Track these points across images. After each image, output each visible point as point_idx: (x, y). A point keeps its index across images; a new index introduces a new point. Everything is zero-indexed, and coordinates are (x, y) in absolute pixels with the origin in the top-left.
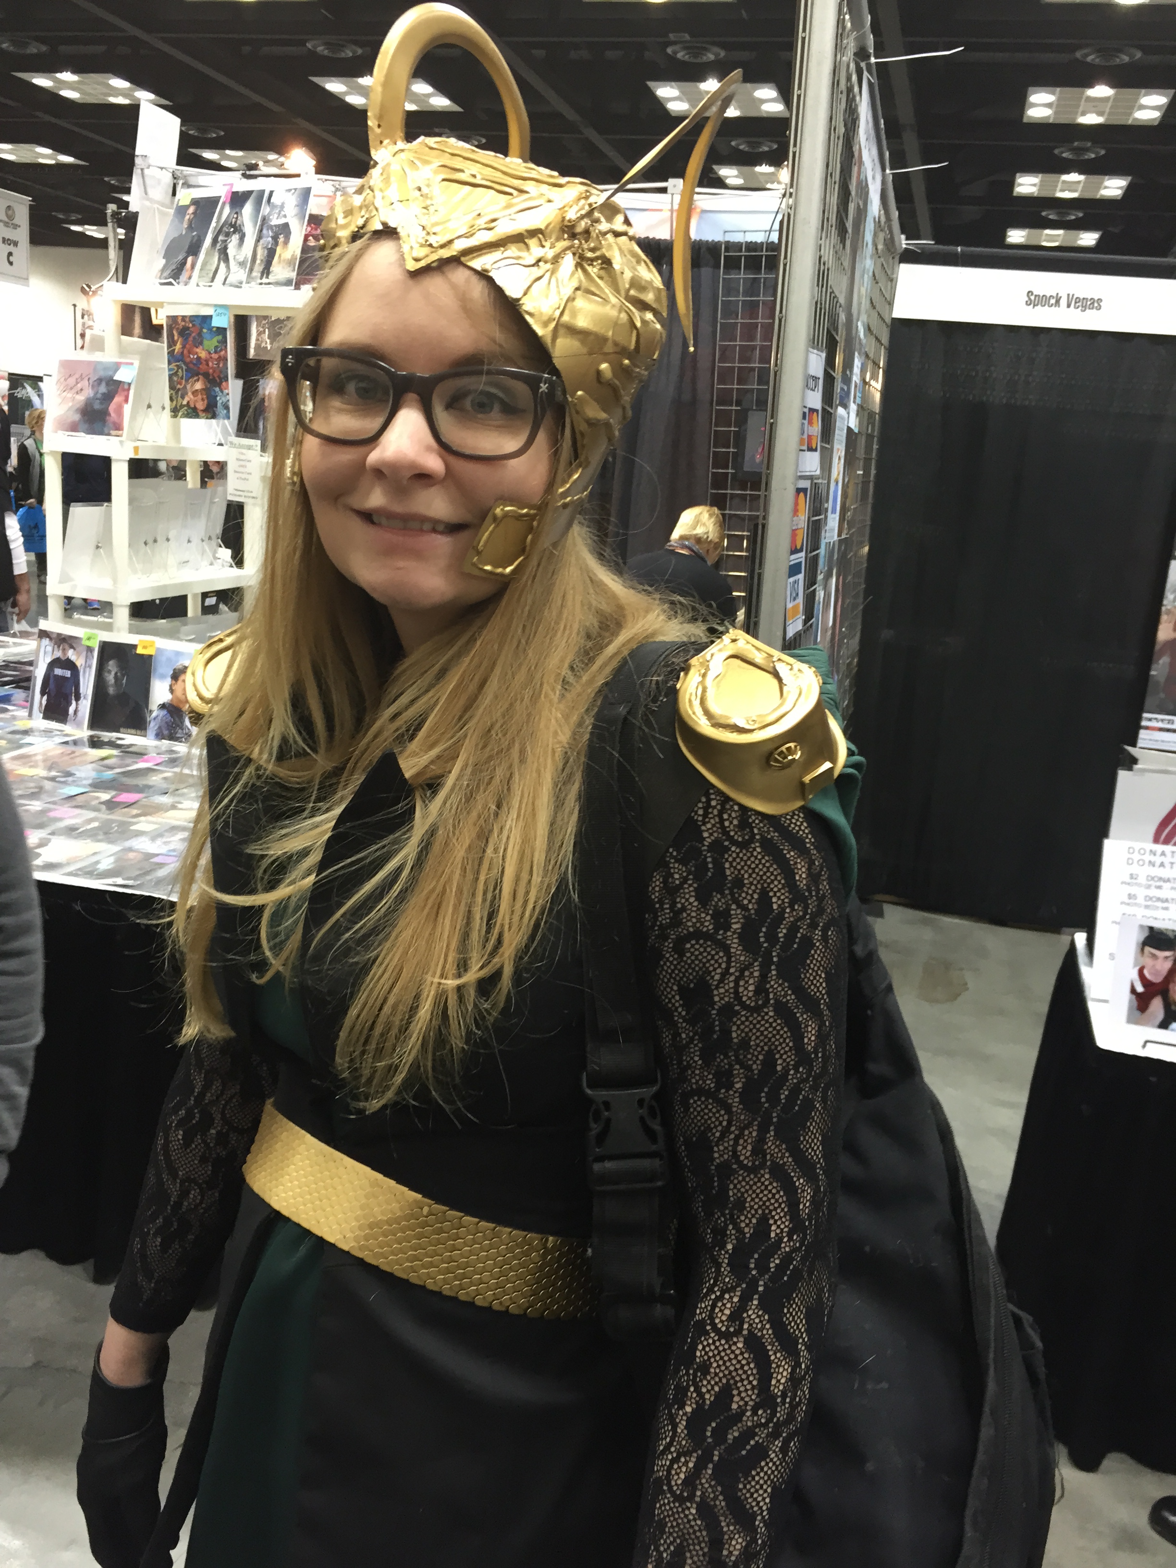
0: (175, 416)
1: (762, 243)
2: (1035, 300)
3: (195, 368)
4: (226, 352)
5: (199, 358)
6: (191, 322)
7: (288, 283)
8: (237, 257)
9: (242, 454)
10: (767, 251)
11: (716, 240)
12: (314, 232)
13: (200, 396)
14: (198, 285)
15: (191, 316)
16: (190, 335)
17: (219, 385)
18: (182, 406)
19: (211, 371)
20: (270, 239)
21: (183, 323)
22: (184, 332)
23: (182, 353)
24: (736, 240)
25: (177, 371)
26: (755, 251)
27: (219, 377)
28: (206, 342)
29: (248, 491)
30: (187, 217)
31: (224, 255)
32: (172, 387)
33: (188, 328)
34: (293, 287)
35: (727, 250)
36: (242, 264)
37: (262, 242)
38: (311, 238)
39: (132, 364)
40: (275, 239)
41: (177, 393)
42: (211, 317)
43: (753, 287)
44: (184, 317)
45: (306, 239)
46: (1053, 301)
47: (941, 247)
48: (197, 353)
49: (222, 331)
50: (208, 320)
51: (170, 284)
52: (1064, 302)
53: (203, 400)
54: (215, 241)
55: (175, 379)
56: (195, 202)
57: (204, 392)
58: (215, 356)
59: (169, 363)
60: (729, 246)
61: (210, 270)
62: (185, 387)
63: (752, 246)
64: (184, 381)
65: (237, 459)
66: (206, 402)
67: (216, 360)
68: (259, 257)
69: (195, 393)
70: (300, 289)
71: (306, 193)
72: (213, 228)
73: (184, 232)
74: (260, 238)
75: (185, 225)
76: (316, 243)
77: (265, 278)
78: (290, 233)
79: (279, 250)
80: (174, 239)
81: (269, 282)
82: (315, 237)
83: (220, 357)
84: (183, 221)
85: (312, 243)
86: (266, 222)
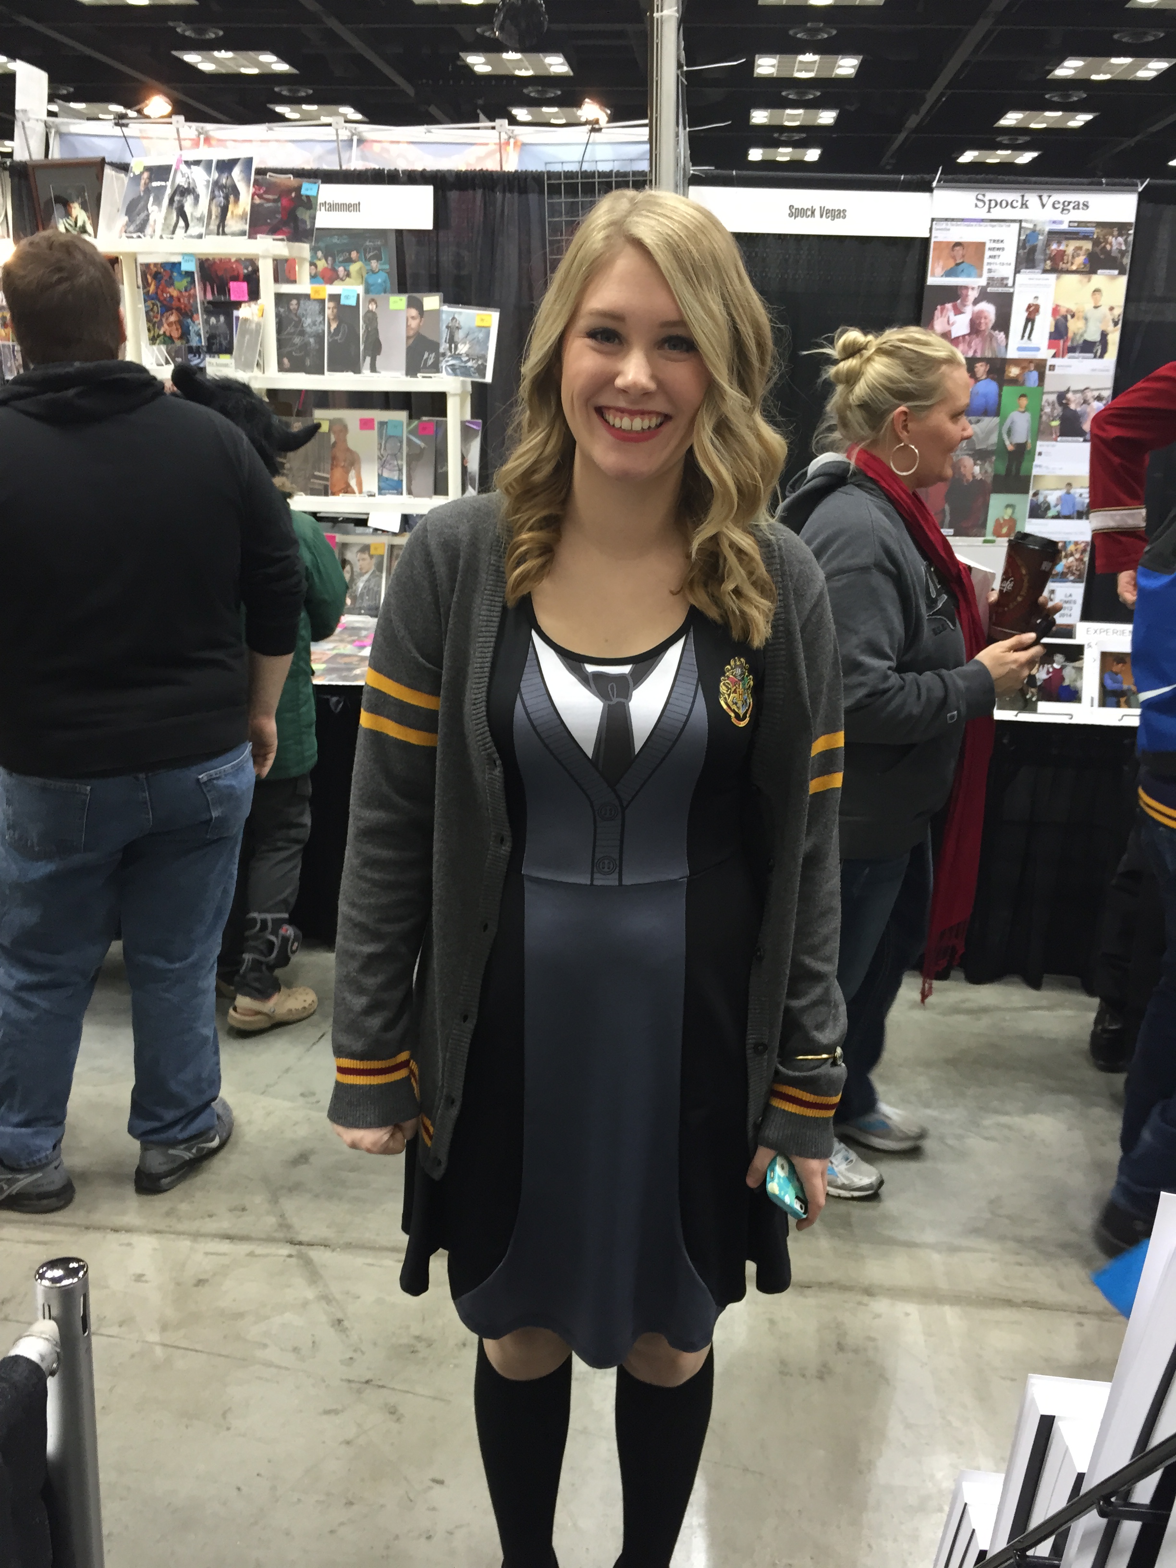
0: (154, 344)
1: (577, 172)
2: (796, 213)
3: (169, 305)
4: (195, 291)
5: (171, 297)
6: (162, 267)
7: (243, 233)
8: (195, 214)
10: (582, 179)
11: (539, 170)
12: (258, 192)
13: (174, 327)
14: (161, 237)
15: (162, 263)
16: (162, 278)
17: (191, 317)
18: (159, 336)
20: (222, 199)
22: (156, 276)
23: (156, 293)
24: (556, 170)
25: (153, 308)
26: (572, 178)
27: (191, 311)
28: (177, 284)
30: (143, 182)
31: (182, 214)
32: (149, 320)
33: (160, 273)
34: (247, 237)
35: (549, 179)
36: (200, 219)
37: (214, 201)
38: (256, 197)
40: (227, 198)
41: (154, 325)
42: (180, 263)
43: (573, 209)
45: (253, 199)
46: (809, 213)
47: (719, 171)
48: (169, 293)
49: (190, 274)
50: (177, 267)
51: (139, 237)
52: (817, 213)
53: (177, 329)
54: (171, 201)
55: (151, 313)
56: (148, 169)
57: (177, 323)
58: (186, 294)
59: (145, 301)
60: (551, 175)
61: (170, 224)
62: (161, 320)
63: (569, 175)
64: (159, 316)
66: (180, 331)
67: (187, 297)
68: (214, 213)
69: (170, 324)
70: (256, 238)
71: (249, 161)
72: (169, 191)
73: (142, 194)
74: (213, 198)
75: (142, 188)
76: (262, 201)
77: (221, 229)
78: (239, 193)
79: (231, 207)
80: (133, 200)
81: (224, 233)
82: (260, 197)
83: (190, 295)
84: (139, 184)
85: (257, 201)
86: (216, 184)
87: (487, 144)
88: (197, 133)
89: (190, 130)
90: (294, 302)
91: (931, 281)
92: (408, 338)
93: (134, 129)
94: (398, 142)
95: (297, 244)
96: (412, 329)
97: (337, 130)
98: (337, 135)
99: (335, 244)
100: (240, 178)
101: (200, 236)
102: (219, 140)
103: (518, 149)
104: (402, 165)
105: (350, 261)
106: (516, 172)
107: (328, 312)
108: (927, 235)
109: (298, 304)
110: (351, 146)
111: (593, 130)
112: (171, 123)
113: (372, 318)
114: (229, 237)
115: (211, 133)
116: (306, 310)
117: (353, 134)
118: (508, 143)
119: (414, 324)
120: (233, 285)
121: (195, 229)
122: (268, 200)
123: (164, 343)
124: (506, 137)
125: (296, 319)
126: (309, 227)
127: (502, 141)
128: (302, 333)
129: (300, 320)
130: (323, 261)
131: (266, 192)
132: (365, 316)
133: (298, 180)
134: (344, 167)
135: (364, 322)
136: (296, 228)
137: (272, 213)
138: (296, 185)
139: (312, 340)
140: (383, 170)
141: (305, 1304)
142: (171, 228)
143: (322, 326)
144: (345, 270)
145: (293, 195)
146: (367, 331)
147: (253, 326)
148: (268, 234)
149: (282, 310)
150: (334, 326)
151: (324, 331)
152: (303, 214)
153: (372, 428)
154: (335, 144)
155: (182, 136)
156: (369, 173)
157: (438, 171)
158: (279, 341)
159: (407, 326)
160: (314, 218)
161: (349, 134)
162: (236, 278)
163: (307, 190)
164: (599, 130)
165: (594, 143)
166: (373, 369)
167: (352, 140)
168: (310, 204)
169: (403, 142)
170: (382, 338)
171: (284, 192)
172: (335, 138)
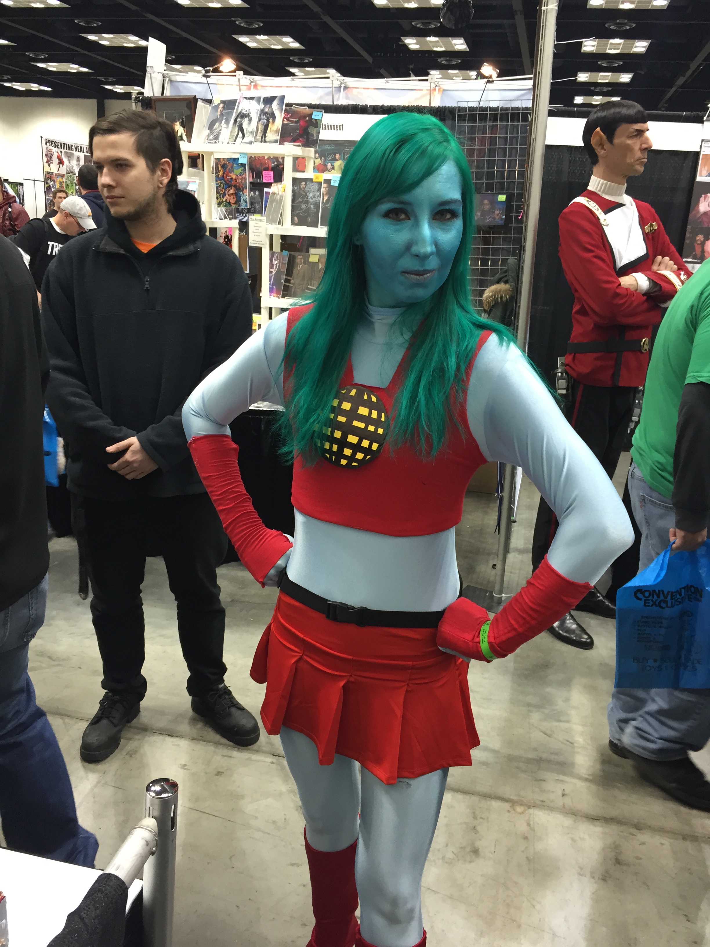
0: (219, 206)
1: (477, 107)
3: (230, 183)
4: (246, 175)
5: (232, 179)
6: (228, 161)
7: (276, 141)
8: (248, 129)
9: (257, 223)
10: (479, 111)
11: (453, 106)
12: (286, 117)
13: (232, 197)
14: (228, 143)
15: (227, 158)
16: (227, 167)
17: (242, 191)
18: (223, 202)
19: (238, 184)
20: (265, 120)
21: (224, 162)
22: (223, 166)
23: (223, 176)
24: (463, 106)
25: (221, 185)
26: (473, 111)
27: (242, 187)
28: (235, 171)
29: (260, 241)
30: (219, 109)
31: (241, 129)
32: (217, 193)
33: (226, 164)
34: (278, 144)
35: (459, 111)
37: (261, 122)
38: (285, 120)
39: (195, 182)
40: (268, 120)
41: (220, 195)
42: (238, 159)
43: (472, 130)
44: (224, 159)
45: (283, 121)
47: (566, 108)
48: (230, 176)
49: (243, 165)
50: (236, 161)
51: (216, 142)
53: (234, 198)
54: (235, 121)
55: (219, 188)
56: (223, 102)
57: (234, 195)
58: (240, 177)
59: (216, 181)
60: (460, 109)
61: (234, 135)
62: (225, 193)
63: (472, 109)
64: (224, 190)
65: (254, 226)
66: (235, 199)
67: (241, 179)
68: (260, 129)
69: (230, 195)
70: (284, 145)
71: (283, 98)
72: (234, 115)
73: (219, 117)
74: (260, 120)
75: (219, 113)
76: (289, 122)
77: (263, 139)
78: (275, 117)
79: (270, 125)
80: (213, 120)
81: (265, 141)
82: (288, 119)
83: (243, 177)
84: (217, 111)
85: (286, 122)
86: (262, 112)
87: (422, 90)
88: (250, 82)
89: (246, 80)
90: (303, 183)
91: (699, 179)
93: (214, 78)
94: (368, 88)
95: (307, 148)
97: (332, 81)
98: (333, 84)
99: (327, 150)
100: (276, 108)
101: (251, 143)
102: (262, 86)
103: (441, 93)
104: (370, 102)
105: (335, 160)
106: (439, 107)
107: (323, 190)
108: (699, 150)
109: (306, 185)
111: (489, 82)
112: (235, 76)
114: (268, 143)
115: (258, 82)
116: (310, 188)
117: (342, 83)
118: (435, 90)
120: (265, 173)
121: (248, 138)
122: (292, 122)
123: (225, 206)
124: (434, 86)
125: (304, 194)
126: (315, 138)
127: (432, 88)
128: (307, 202)
129: (306, 194)
130: (319, 159)
131: (291, 117)
133: (311, 110)
134: (335, 103)
136: (308, 139)
137: (294, 129)
138: (309, 113)
139: (312, 206)
140: (359, 105)
141: (281, 794)
142: (234, 138)
143: (319, 198)
144: (332, 165)
145: (307, 119)
147: (279, 197)
148: (291, 142)
149: (296, 188)
150: (326, 198)
151: (320, 201)
152: (312, 130)
154: (331, 89)
155: (241, 84)
156: (350, 107)
157: (391, 106)
158: (293, 207)
160: (319, 133)
161: (339, 83)
162: (267, 169)
163: (316, 116)
164: (492, 82)
165: (488, 90)
167: (340, 87)
168: (316, 124)
169: (371, 89)
171: (302, 117)
172: (331, 86)
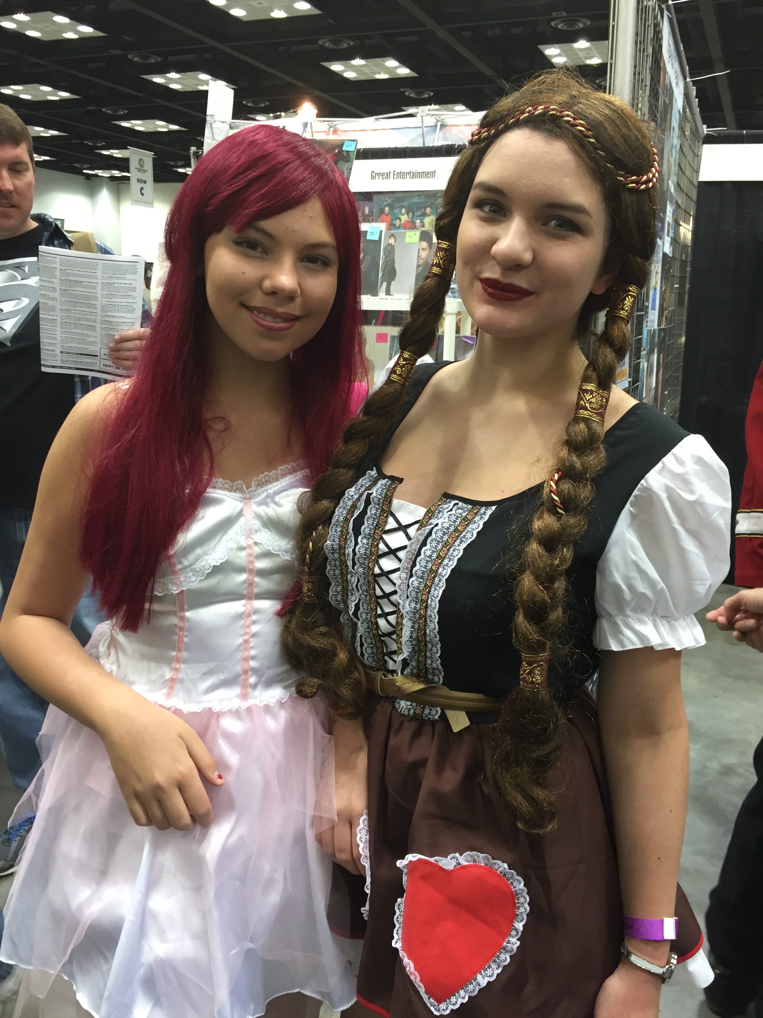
47: (732, 131)
89: (322, 124)
92: (418, 266)
96: (422, 259)
97: (422, 117)
98: (423, 122)
99: (415, 202)
102: (343, 131)
105: (425, 215)
110: (435, 130)
113: (390, 250)
115: (338, 127)
117: (438, 121)
119: (424, 254)
132: (385, 249)
134: (426, 145)
135: (384, 254)
138: (340, 144)
140: (455, 145)
145: (337, 151)
146: (386, 262)
152: (344, 167)
153: (386, 341)
154: (422, 129)
156: (443, 148)
159: (418, 256)
160: (350, 169)
161: (435, 121)
163: (347, 146)
166: (388, 292)
167: (436, 126)
168: (349, 158)
170: (397, 266)
172: (421, 124)
